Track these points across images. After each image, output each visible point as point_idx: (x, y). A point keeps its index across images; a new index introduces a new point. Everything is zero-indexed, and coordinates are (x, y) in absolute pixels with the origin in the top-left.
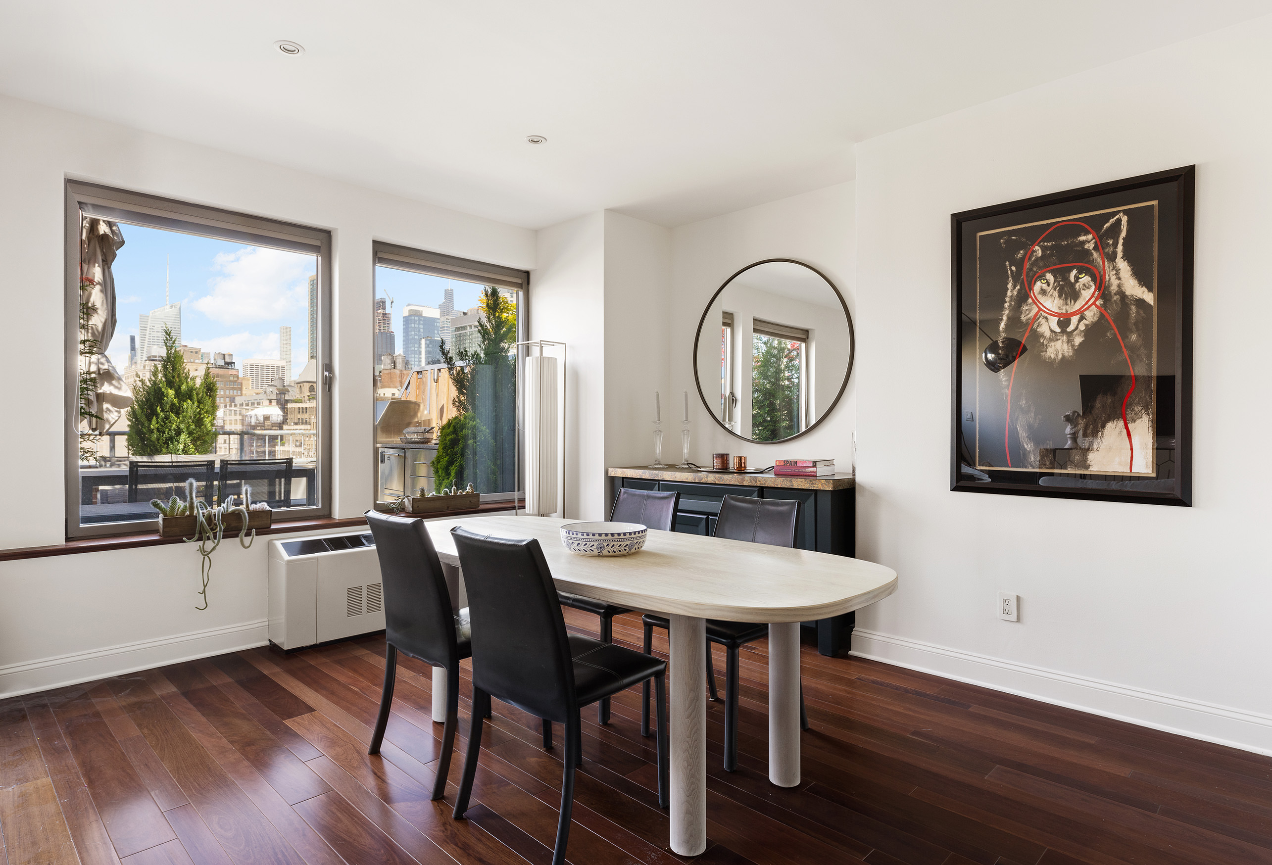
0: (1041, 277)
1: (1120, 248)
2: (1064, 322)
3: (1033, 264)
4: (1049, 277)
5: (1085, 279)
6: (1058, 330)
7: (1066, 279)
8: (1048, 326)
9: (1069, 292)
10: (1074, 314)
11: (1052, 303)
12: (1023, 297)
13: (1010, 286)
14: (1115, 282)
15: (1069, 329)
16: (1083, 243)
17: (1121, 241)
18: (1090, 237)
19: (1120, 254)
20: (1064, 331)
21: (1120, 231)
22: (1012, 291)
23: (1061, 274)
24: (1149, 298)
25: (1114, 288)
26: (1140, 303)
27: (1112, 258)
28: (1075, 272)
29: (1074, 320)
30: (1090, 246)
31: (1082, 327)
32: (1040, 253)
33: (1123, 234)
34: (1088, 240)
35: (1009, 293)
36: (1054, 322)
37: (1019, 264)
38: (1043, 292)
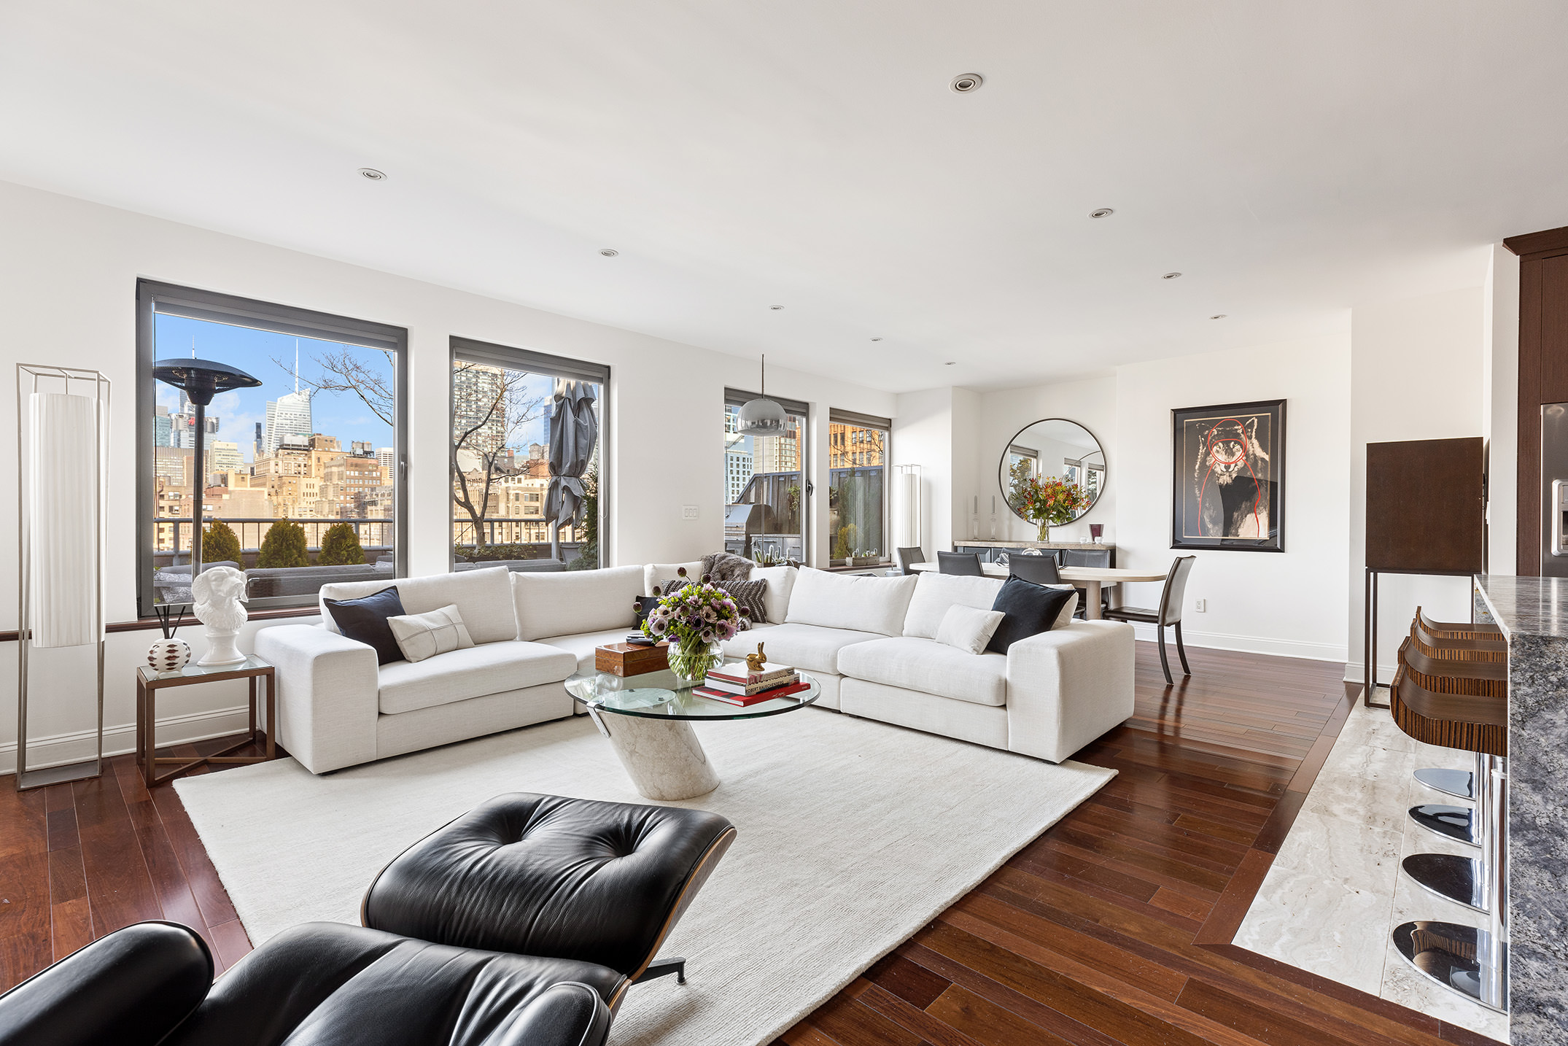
0: (1217, 444)
1: (1254, 433)
2: (1227, 467)
3: (1213, 438)
4: (1220, 444)
5: (1238, 447)
6: (1225, 470)
7: (1228, 446)
8: (1220, 468)
9: (1230, 452)
10: (1232, 463)
11: (1222, 457)
12: (1208, 453)
13: (1201, 447)
14: (1251, 449)
15: (1230, 470)
16: (1237, 430)
17: (1254, 430)
18: (1240, 427)
19: (1254, 436)
20: (1227, 471)
21: (1254, 426)
22: (1202, 450)
23: (1226, 443)
24: (1267, 457)
25: (1251, 452)
26: (1263, 459)
27: (1250, 438)
28: (1233, 443)
29: (1233, 466)
30: (1240, 431)
31: (1236, 469)
32: (1216, 433)
33: (1255, 427)
34: (1239, 429)
35: (1200, 451)
36: (1222, 466)
37: (1206, 437)
38: (1218, 452)
